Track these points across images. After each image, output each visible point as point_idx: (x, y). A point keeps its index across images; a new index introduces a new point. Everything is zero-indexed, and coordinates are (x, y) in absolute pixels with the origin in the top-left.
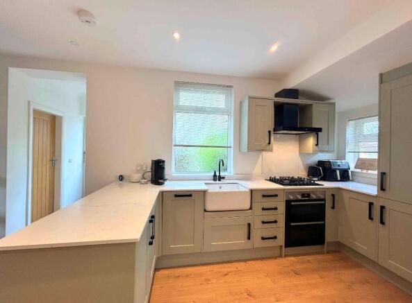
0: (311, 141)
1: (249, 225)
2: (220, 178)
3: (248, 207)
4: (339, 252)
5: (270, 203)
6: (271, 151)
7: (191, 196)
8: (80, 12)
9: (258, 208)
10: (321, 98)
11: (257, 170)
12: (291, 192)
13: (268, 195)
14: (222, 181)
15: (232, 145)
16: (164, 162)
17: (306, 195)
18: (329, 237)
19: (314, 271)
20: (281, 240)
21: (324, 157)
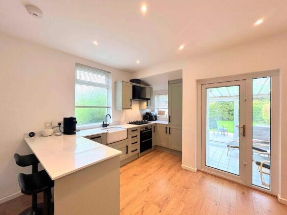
0: (145, 104)
1: (127, 146)
2: (107, 125)
3: (126, 137)
5: (134, 134)
7: (100, 137)
9: (130, 137)
10: (147, 85)
11: (123, 119)
12: (141, 128)
13: (134, 130)
14: (108, 127)
16: (75, 118)
17: (146, 128)
21: (148, 111)
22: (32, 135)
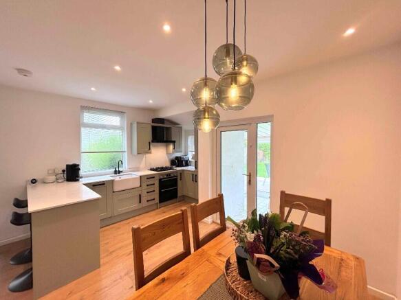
0: (171, 147)
1: (140, 195)
2: (119, 172)
3: (139, 185)
4: (183, 200)
5: (150, 182)
6: (151, 153)
7: (104, 184)
8: (20, 71)
9: (144, 185)
10: (175, 124)
11: (142, 165)
12: (162, 175)
13: (149, 177)
14: (121, 174)
15: (126, 150)
16: (78, 165)
17: (168, 175)
18: (179, 194)
19: (170, 210)
20: (157, 200)
21: (178, 155)
22: (34, 181)
